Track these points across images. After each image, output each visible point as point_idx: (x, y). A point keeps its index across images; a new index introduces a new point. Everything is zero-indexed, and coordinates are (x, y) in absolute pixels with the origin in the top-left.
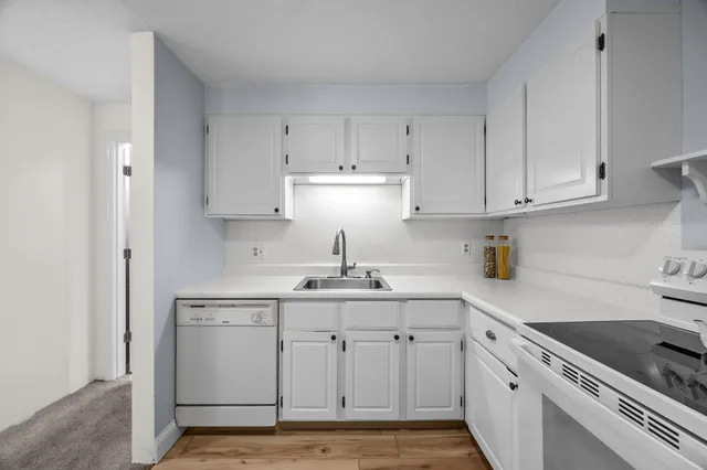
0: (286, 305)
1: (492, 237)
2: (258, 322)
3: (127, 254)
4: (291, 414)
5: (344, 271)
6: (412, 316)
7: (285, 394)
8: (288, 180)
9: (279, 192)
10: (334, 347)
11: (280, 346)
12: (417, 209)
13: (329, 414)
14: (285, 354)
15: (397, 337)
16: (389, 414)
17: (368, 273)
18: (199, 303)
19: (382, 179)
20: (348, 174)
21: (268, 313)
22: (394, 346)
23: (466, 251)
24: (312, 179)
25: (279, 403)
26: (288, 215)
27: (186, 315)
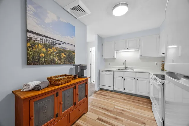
0: (115, 72)
1: (163, 61)
2: (111, 74)
3: (91, 64)
4: (115, 89)
5: (126, 68)
6: (138, 75)
7: (115, 86)
8: (115, 52)
9: (114, 54)
10: (123, 79)
11: (114, 78)
12: (141, 56)
13: (122, 90)
14: (115, 80)
15: (134, 79)
16: (133, 92)
17: (131, 68)
18: (102, 71)
19: (134, 50)
20: (126, 50)
21: (112, 73)
22: (134, 80)
23: (156, 64)
24: (120, 51)
25: (114, 87)
26: (115, 58)
27: (101, 72)
